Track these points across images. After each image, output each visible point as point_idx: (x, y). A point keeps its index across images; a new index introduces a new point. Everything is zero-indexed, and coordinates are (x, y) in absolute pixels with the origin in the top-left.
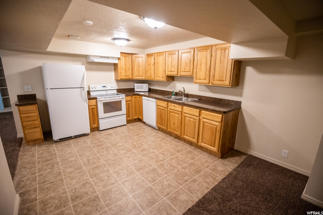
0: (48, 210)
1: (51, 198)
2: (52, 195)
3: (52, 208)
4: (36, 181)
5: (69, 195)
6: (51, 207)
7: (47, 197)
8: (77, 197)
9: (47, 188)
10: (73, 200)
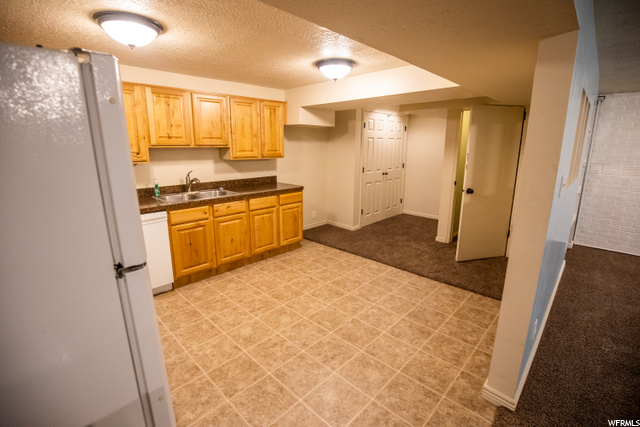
0: (460, 348)
1: (445, 358)
2: (440, 360)
3: (455, 346)
4: (437, 413)
5: (425, 342)
6: (454, 349)
7: (447, 363)
8: (423, 332)
9: (435, 377)
10: (429, 334)
